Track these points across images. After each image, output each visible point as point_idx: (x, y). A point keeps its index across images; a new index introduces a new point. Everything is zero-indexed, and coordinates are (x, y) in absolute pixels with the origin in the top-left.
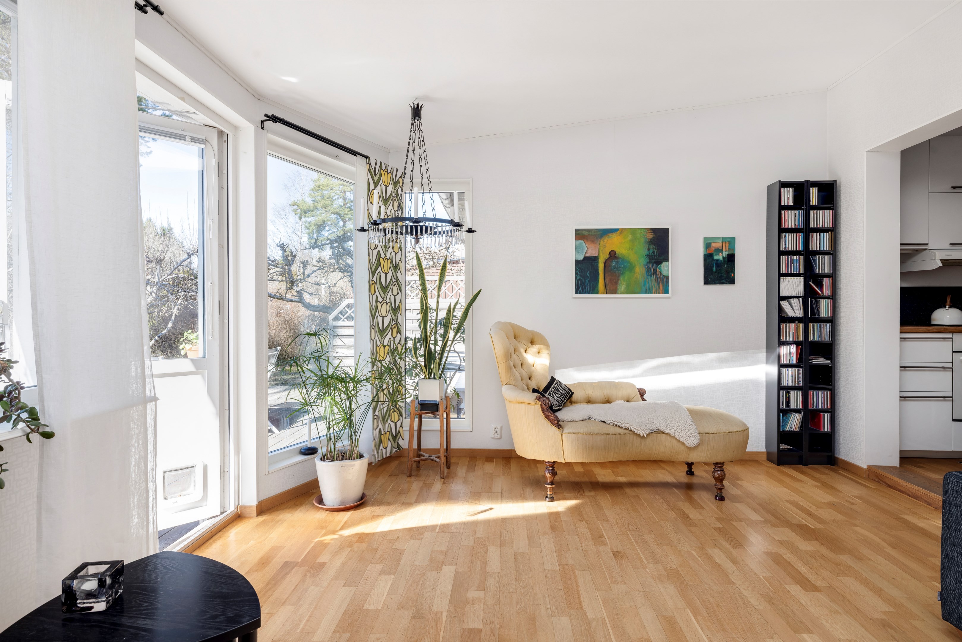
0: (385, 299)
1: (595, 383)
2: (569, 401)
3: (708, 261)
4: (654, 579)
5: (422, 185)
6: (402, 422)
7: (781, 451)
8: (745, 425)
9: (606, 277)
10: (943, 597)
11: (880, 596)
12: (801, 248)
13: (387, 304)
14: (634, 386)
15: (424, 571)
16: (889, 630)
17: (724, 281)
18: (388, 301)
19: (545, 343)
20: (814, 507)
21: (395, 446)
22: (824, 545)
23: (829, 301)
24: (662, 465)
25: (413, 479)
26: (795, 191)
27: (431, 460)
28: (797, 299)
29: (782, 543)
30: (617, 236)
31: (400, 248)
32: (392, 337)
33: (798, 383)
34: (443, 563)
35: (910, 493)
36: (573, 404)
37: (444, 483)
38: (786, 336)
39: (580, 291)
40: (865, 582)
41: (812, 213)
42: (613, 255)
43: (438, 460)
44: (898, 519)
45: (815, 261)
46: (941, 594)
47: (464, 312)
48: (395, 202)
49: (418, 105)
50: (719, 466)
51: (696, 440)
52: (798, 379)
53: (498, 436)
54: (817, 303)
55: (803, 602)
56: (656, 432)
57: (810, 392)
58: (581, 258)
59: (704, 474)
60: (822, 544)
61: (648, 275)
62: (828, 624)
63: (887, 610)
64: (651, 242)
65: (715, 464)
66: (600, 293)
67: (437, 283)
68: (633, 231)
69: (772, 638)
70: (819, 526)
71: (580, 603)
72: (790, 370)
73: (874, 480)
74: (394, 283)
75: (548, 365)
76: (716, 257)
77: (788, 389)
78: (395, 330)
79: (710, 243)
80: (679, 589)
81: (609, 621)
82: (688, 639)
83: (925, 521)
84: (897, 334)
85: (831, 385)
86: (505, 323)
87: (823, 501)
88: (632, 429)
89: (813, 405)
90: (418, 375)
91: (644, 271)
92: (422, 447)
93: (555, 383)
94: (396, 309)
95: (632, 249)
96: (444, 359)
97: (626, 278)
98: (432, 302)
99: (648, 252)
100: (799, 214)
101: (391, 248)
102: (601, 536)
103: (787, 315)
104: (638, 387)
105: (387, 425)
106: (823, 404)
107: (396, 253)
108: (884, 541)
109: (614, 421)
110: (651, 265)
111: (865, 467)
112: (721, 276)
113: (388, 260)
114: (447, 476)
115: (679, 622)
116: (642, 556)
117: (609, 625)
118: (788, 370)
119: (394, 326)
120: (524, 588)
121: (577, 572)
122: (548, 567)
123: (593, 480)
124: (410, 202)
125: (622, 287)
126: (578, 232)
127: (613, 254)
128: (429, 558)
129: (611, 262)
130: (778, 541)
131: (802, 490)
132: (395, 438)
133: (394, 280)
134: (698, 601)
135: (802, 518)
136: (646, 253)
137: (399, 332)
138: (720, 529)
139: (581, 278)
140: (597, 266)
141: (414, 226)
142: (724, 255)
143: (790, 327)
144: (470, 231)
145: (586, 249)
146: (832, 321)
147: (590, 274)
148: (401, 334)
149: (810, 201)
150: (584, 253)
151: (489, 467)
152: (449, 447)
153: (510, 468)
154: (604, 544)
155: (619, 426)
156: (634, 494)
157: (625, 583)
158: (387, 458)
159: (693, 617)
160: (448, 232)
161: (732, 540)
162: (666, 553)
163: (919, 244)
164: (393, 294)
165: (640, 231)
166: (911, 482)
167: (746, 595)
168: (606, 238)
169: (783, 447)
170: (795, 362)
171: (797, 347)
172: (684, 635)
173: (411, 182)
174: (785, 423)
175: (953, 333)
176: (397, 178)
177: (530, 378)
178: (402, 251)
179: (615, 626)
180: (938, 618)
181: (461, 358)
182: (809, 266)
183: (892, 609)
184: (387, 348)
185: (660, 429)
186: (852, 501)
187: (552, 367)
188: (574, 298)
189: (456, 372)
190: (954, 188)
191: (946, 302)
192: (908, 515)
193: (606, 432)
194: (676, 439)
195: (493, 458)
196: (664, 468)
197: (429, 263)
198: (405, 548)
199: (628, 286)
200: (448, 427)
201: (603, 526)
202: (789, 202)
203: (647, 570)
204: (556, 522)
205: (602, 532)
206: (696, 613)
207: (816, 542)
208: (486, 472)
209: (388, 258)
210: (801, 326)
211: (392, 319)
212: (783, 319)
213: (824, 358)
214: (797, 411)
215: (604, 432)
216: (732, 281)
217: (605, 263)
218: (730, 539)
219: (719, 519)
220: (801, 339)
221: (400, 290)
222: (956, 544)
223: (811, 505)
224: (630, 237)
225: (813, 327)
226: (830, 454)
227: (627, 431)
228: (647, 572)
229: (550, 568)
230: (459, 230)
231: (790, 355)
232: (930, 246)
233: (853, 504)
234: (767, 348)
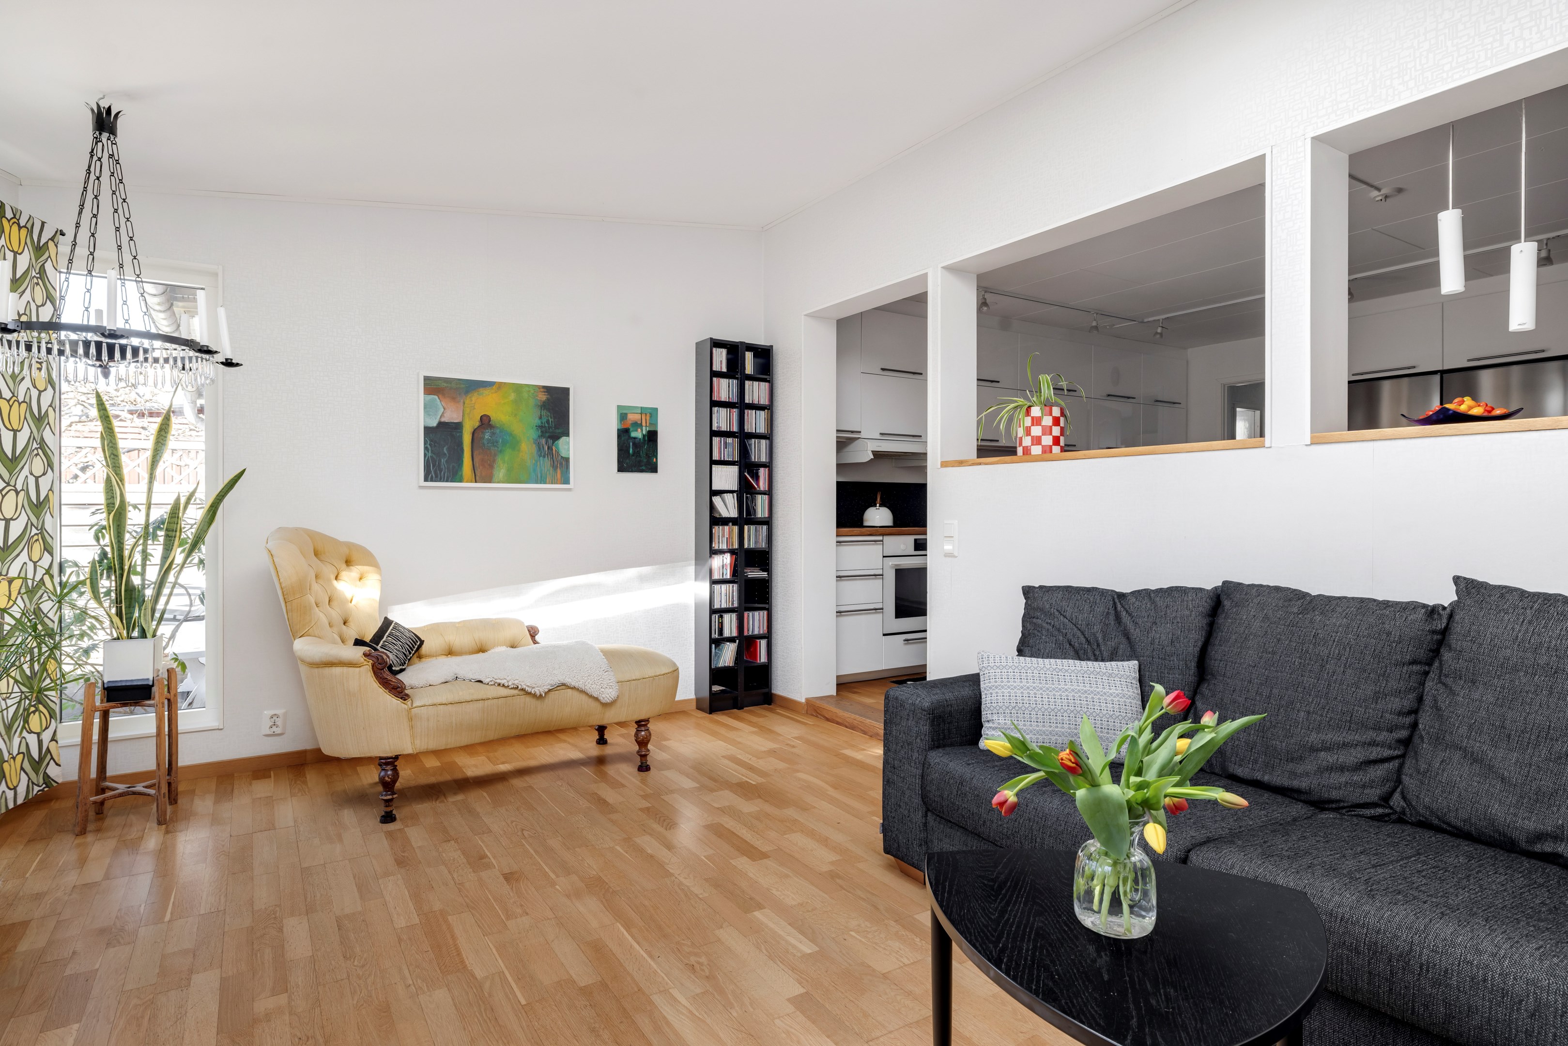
0: (12, 483)
1: (459, 623)
2: (415, 656)
3: (623, 439)
4: (568, 896)
5: (121, 266)
6: (55, 731)
7: (714, 694)
8: (674, 664)
9: (474, 456)
10: (886, 829)
11: (826, 846)
12: (735, 429)
13: (17, 493)
14: (522, 623)
15: (151, 996)
16: (838, 880)
17: (644, 468)
18: (19, 487)
19: (369, 559)
20: (754, 759)
21: (38, 780)
22: (767, 801)
23: (766, 497)
24: (562, 736)
25: (90, 838)
26: (728, 353)
27: (134, 793)
28: (731, 495)
29: (722, 810)
30: (492, 393)
31: (51, 382)
32: (31, 560)
33: (733, 604)
34: (191, 972)
35: (847, 724)
36: (423, 660)
37: (167, 832)
38: (719, 542)
39: (432, 476)
40: (811, 834)
41: (748, 384)
42: (485, 422)
43: (152, 791)
44: (838, 755)
45: (750, 445)
46: (883, 825)
47: (209, 511)
48: (37, 288)
49: (109, 110)
50: (641, 724)
51: (614, 692)
52: (733, 598)
53: (278, 730)
54: (753, 500)
55: (751, 875)
56: (558, 688)
57: (746, 613)
58: (434, 423)
59: (621, 740)
60: (766, 801)
61: (540, 456)
62: (779, 893)
63: (834, 859)
64: (544, 406)
65: (638, 723)
66: (465, 480)
67: (149, 454)
68: (518, 388)
69: (722, 927)
70: (761, 780)
71: (462, 962)
72: (724, 586)
73: (812, 715)
74: (35, 452)
75: (378, 600)
76: (633, 434)
77: (721, 612)
78: (37, 548)
79: (626, 414)
80: (604, 900)
81: (510, 973)
82: (622, 961)
83: (862, 752)
84: (833, 538)
85: (768, 603)
86: (297, 529)
87: (763, 749)
88: (524, 687)
89: (748, 630)
90: (88, 635)
91: (534, 449)
92: (110, 772)
93: (391, 628)
94: (41, 503)
95: (516, 415)
96: (162, 600)
97: (506, 459)
98: (134, 493)
99: (539, 422)
100: (733, 385)
101: (27, 379)
102: (483, 857)
103: (720, 514)
104: (527, 624)
105: (16, 740)
106: (759, 628)
107: (40, 392)
108: (826, 783)
109: (496, 677)
110: (543, 441)
111: (803, 701)
112: (640, 461)
113: (20, 404)
114: (171, 819)
115: (607, 943)
116: (547, 870)
117: (510, 979)
118: (721, 588)
119: (36, 537)
120: (363, 966)
121: (450, 918)
122: (401, 922)
123: (458, 776)
124: (88, 294)
125: (500, 471)
126: (428, 382)
127: (485, 420)
128: (157, 971)
129: (482, 432)
130: (718, 808)
131: (739, 740)
132: (36, 765)
133: (35, 445)
134: (630, 909)
135: (742, 775)
136: (537, 422)
137: (48, 549)
138: (648, 809)
139: (434, 456)
140: (461, 437)
141: (104, 345)
142: (644, 432)
143: (723, 530)
144: (228, 363)
145: (443, 410)
146: (768, 522)
147: (448, 449)
148: (51, 554)
149: (745, 368)
150: (439, 417)
151: (263, 788)
152: (174, 763)
153: (305, 782)
154: (489, 866)
155: (503, 685)
156: (525, 785)
157: (527, 914)
158: (17, 808)
159: (625, 932)
160: (175, 360)
161: (664, 820)
162: (580, 858)
163: (852, 432)
164: (31, 474)
165: (527, 389)
166: (848, 711)
167: (688, 884)
168: (476, 394)
169: (716, 688)
170: (728, 577)
171: (731, 557)
172: (617, 958)
173: (91, 257)
174: (718, 657)
175: (883, 535)
176: (43, 241)
177: (344, 623)
178: (54, 389)
179: (520, 977)
180: (880, 854)
181: (193, 597)
182: (744, 451)
183: (838, 857)
184: (17, 584)
185: (564, 682)
186: (792, 743)
187: (384, 603)
188: (421, 487)
189: (181, 623)
190: (883, 369)
191: (876, 500)
192: (847, 749)
193: (484, 697)
194: (587, 694)
195: (270, 770)
196: (565, 741)
197: (86, 411)
198: (97, 966)
199: (509, 470)
200: (173, 727)
201: (483, 841)
202: (721, 368)
203: (557, 887)
204: (404, 852)
205: (484, 851)
206: (628, 926)
207: (760, 800)
208: (258, 796)
209: (21, 399)
210: (736, 529)
211: (29, 524)
212: (716, 521)
213: (761, 570)
214: (731, 640)
215: (480, 697)
216: (653, 468)
217: (473, 434)
218: (662, 819)
219: (645, 797)
220: (736, 546)
221: (50, 465)
222: (896, 765)
223: (750, 757)
224: (513, 396)
225: (749, 531)
226: (766, 690)
227: (516, 692)
228: (558, 890)
229: (403, 925)
230: (206, 360)
231: (723, 567)
232: (863, 435)
233: (793, 747)
234: (696, 559)
